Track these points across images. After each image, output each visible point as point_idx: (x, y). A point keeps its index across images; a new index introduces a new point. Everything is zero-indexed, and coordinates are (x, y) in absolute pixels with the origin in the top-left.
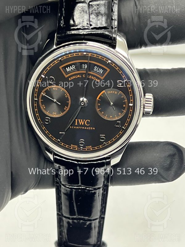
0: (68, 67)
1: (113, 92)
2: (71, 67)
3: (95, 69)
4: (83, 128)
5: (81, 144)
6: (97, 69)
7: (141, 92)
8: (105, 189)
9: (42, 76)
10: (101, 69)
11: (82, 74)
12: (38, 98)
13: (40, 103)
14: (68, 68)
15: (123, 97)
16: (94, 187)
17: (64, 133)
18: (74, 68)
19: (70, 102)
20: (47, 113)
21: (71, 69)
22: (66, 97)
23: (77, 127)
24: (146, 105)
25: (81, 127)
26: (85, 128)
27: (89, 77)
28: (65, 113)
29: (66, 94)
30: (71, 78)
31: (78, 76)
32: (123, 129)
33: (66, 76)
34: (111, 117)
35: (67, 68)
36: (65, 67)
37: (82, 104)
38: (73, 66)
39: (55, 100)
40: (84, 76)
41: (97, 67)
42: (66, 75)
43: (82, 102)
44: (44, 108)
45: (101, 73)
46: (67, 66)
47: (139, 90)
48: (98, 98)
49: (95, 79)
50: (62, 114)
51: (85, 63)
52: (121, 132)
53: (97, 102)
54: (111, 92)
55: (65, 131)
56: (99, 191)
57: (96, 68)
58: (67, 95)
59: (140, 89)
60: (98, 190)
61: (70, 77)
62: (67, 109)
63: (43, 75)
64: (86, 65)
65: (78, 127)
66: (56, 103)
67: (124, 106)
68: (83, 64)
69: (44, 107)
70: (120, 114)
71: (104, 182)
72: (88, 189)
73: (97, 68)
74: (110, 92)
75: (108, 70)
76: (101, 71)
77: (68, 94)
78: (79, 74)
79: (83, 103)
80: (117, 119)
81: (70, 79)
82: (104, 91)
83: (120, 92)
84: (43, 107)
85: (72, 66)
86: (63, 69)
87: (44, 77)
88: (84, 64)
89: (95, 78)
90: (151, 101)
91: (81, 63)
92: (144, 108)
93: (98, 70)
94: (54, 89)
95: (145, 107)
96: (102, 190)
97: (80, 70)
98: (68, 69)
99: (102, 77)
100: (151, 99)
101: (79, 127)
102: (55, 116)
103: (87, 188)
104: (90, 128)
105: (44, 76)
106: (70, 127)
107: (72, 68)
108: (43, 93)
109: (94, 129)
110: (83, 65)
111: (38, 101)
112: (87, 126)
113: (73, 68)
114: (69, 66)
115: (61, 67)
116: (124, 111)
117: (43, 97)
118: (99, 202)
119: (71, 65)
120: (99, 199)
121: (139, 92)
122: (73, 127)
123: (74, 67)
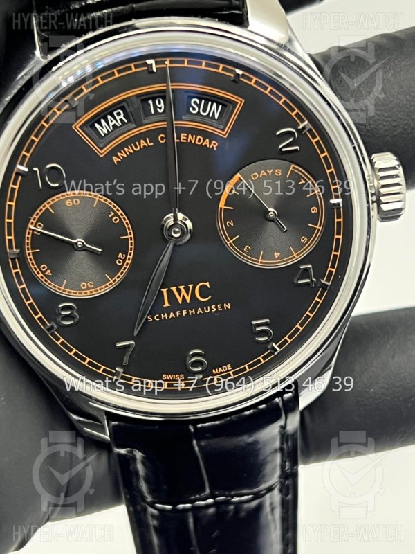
0: (103, 121)
1: (270, 173)
2: (109, 117)
3: (194, 109)
4: (190, 312)
5: (196, 367)
6: (199, 106)
7: (362, 154)
8: (288, 486)
9: (19, 167)
10: (215, 105)
11: (152, 135)
12: (20, 245)
13: (32, 262)
14: (102, 126)
15: (304, 182)
16: (255, 490)
17: (132, 342)
18: (121, 120)
19: (130, 236)
20: (61, 289)
21: (114, 126)
22: (115, 220)
23: (172, 315)
24: (383, 191)
25: (184, 312)
26: (200, 311)
27: (179, 138)
28: (121, 275)
29: (113, 213)
30: (118, 157)
31: (143, 143)
32: (324, 287)
33: (102, 153)
34: (277, 255)
35: (97, 125)
36: (91, 124)
37: (175, 232)
38: (119, 114)
39: (80, 241)
40: (162, 138)
41: (200, 99)
42: (101, 149)
43: (171, 226)
44: (46, 276)
45: (216, 117)
46: (97, 119)
47: (354, 148)
48: (222, 205)
49: (199, 140)
50: (112, 281)
51: (154, 96)
52: (320, 297)
53: (220, 217)
54: (263, 173)
55: (135, 334)
56: (271, 498)
57: (195, 102)
58: (116, 214)
59: (356, 145)
60: (268, 496)
61: (114, 152)
62: (126, 261)
63: (22, 164)
64: (160, 103)
65: (175, 315)
66: (84, 249)
67: (314, 210)
68: (149, 99)
69: (48, 273)
70: (304, 239)
71: (283, 467)
72: (236, 499)
73: (200, 103)
74: (259, 175)
75: (240, 102)
76: (215, 110)
77: (121, 212)
78: (142, 136)
79: (177, 230)
80: (297, 257)
81: (115, 160)
82: (238, 175)
83: (293, 165)
84: (43, 272)
85: (115, 113)
86: (85, 128)
87: (25, 169)
88: (154, 99)
89: (198, 137)
90: (397, 176)
91: (144, 99)
92: (379, 202)
93: (204, 110)
94: (68, 202)
95: (381, 198)
96: (281, 491)
97: (145, 122)
98: (103, 128)
99: (223, 130)
100: (394, 168)
101: (178, 314)
102: (89, 295)
103: (233, 497)
104: (216, 307)
105: (27, 166)
106: (147, 319)
107: (114, 122)
108: (35, 226)
109: (229, 307)
110: (150, 102)
111: (22, 257)
112: (202, 305)
113: (118, 118)
114: (103, 115)
115: (77, 126)
116: (318, 227)
117: (38, 240)
118: (275, 528)
119: (109, 111)
120: (274, 520)
121: (356, 153)
122: (160, 317)
123: (122, 116)
